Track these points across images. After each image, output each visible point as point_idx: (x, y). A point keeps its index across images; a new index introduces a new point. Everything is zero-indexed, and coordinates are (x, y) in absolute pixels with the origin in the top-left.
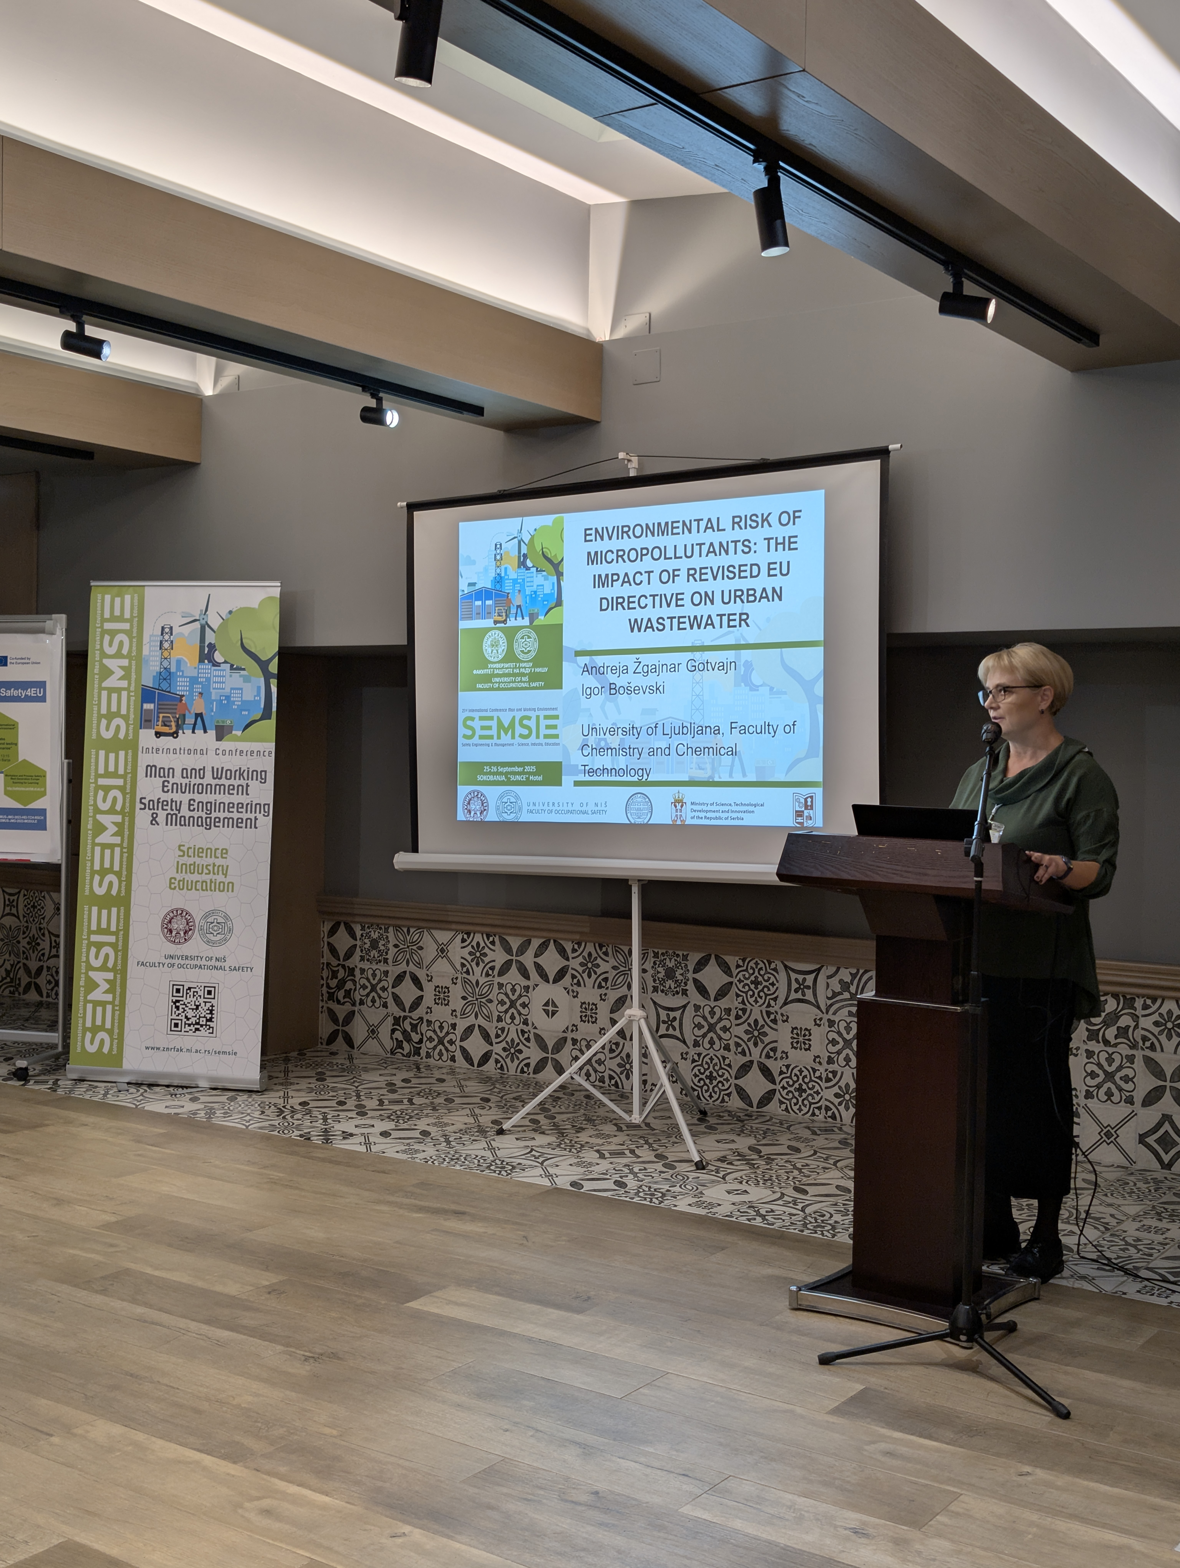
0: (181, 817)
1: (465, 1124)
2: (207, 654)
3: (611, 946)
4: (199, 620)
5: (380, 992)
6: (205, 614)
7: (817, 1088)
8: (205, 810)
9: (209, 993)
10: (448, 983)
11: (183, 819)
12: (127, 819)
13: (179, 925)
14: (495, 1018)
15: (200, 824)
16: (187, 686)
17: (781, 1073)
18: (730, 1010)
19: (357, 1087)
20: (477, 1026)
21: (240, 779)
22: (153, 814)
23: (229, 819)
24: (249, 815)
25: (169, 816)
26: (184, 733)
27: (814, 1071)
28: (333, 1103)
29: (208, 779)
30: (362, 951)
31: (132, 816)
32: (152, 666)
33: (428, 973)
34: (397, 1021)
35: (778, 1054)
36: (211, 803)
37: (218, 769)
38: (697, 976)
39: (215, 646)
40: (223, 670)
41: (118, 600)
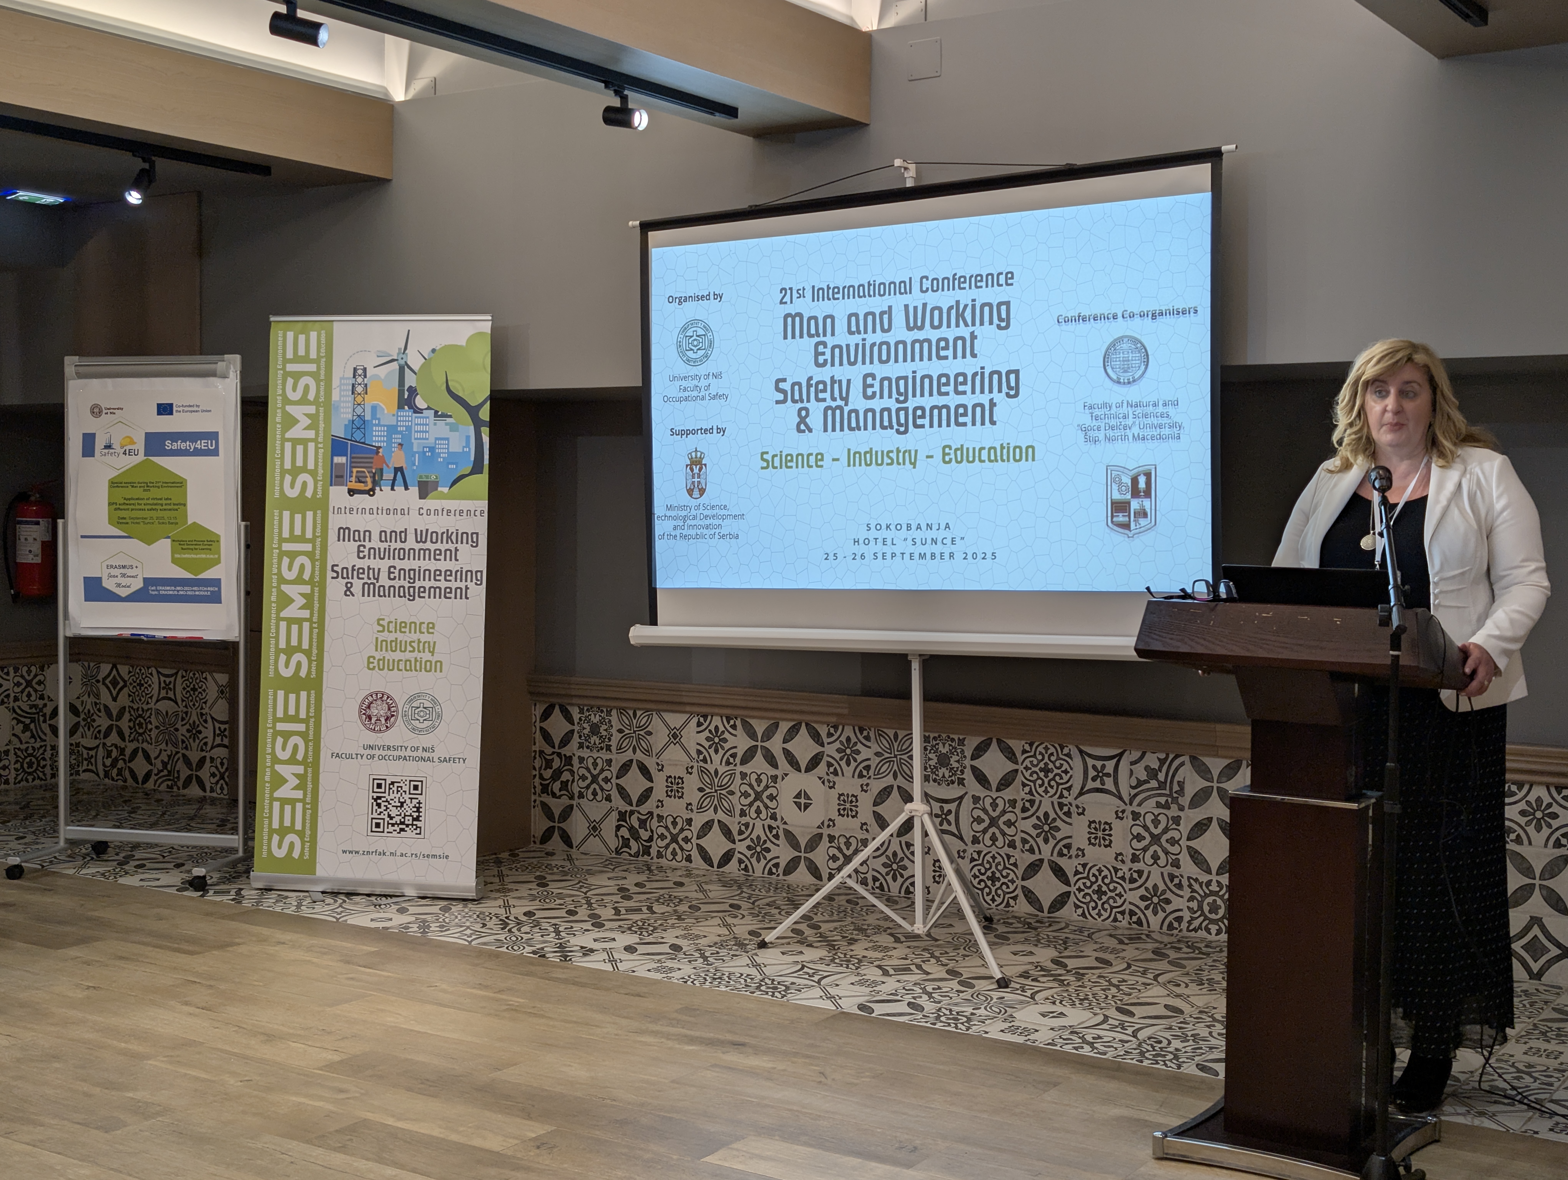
0: (380, 587)
1: (719, 936)
2: (407, 400)
3: (873, 729)
4: (397, 360)
5: (602, 783)
6: (404, 353)
7: (1120, 889)
8: (407, 579)
9: (416, 788)
10: (683, 774)
11: (382, 589)
12: (316, 589)
13: (379, 710)
14: (738, 812)
15: (402, 594)
17: (1077, 873)
18: (1015, 801)
19: (585, 893)
20: (716, 821)
21: (447, 543)
22: (347, 583)
23: (435, 588)
24: (458, 584)
25: (366, 586)
26: (381, 490)
27: (1116, 870)
28: (562, 913)
29: (411, 543)
30: (580, 737)
31: (323, 587)
32: (344, 413)
33: (658, 761)
34: (622, 816)
35: (1073, 852)
36: (414, 570)
37: (421, 531)
38: (975, 763)
39: (416, 390)
40: (426, 418)
41: (302, 338)
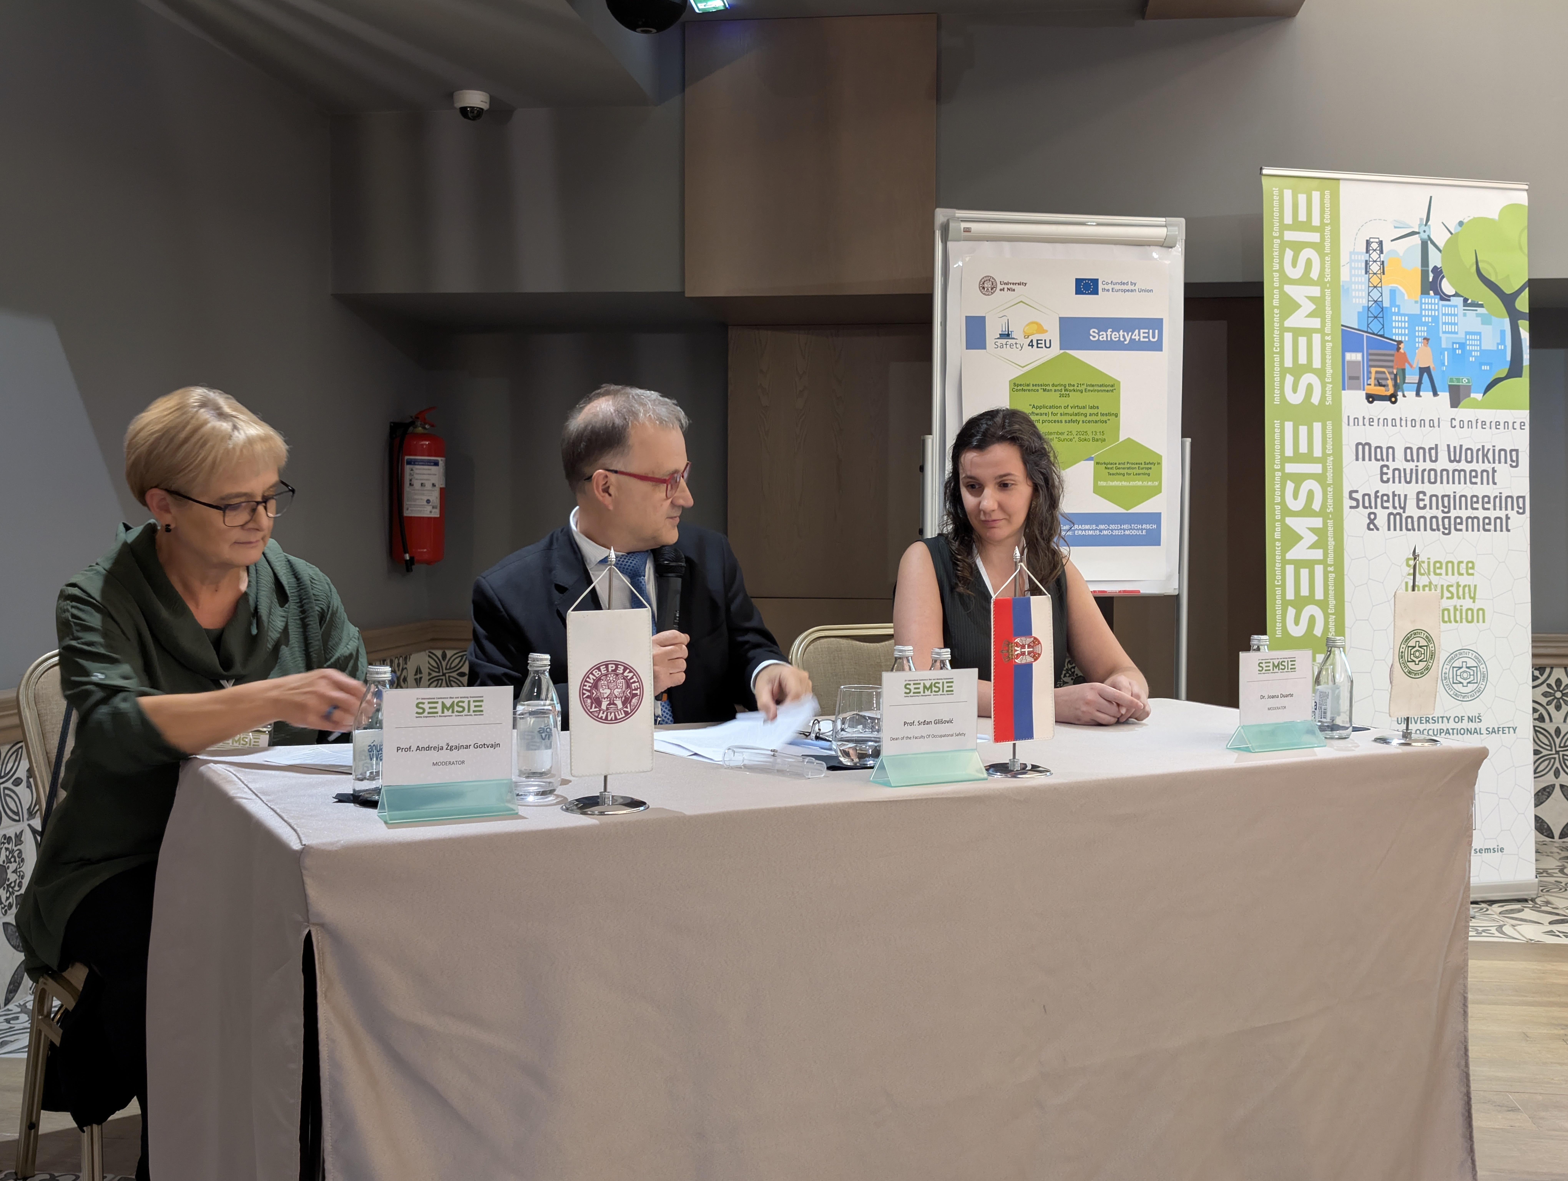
0: (1407, 518)
2: (1432, 283)
4: (1418, 233)
6: (1426, 225)
8: (1441, 508)
11: (1409, 520)
12: (1330, 523)
15: (1434, 527)
16: (1405, 328)
21: (1483, 462)
22: (1370, 514)
23: (1473, 519)
24: (1498, 513)
25: (1392, 517)
26: (1404, 396)
29: (1443, 463)
31: (1341, 519)
32: (1356, 297)
36: (1449, 496)
37: (1455, 448)
39: (1441, 272)
40: (1456, 306)
41: (1302, 198)
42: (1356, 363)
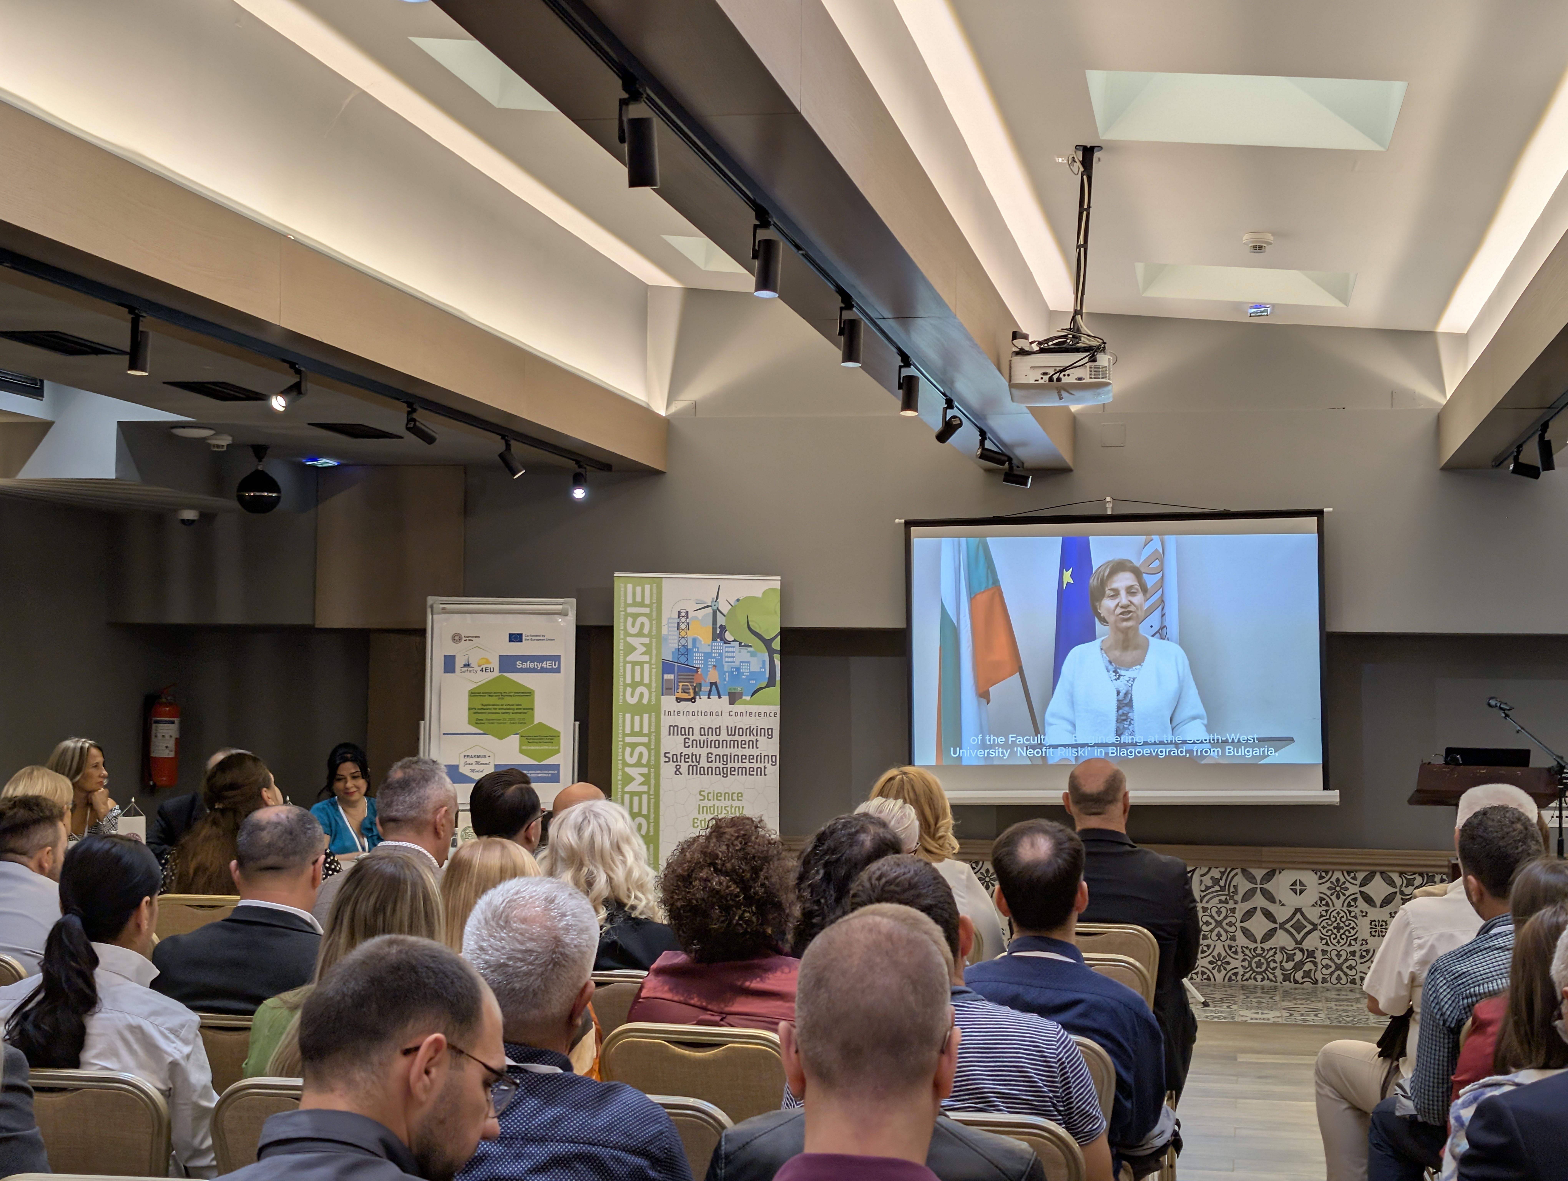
0: (700, 768)
2: (719, 634)
4: (711, 606)
6: (716, 602)
8: (722, 762)
12: (652, 770)
15: (718, 773)
16: (702, 660)
21: (751, 736)
22: (676, 765)
23: (742, 768)
24: (759, 765)
25: (691, 767)
26: (700, 699)
29: (724, 736)
31: (657, 768)
32: (671, 643)
36: (727, 755)
37: (732, 728)
39: (725, 628)
40: (734, 647)
41: (639, 589)
42: (670, 680)
